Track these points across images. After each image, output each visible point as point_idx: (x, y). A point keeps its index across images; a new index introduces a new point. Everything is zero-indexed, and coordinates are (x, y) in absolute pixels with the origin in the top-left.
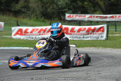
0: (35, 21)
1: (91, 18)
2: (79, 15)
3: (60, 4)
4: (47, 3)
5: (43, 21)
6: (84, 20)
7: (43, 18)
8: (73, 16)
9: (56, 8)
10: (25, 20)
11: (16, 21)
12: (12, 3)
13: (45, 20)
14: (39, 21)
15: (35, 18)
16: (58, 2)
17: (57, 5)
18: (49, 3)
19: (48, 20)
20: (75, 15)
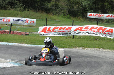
0: (62, 17)
1: (109, 17)
2: (99, 14)
3: (83, 4)
4: (73, 3)
5: (69, 18)
6: (103, 18)
7: (69, 15)
8: (93, 15)
9: (80, 7)
10: (54, 17)
11: (46, 19)
12: (45, 2)
13: (70, 17)
14: (65, 17)
15: (62, 15)
16: (82, 3)
17: (81, 5)
18: (75, 3)
19: (72, 17)
20: (95, 14)
